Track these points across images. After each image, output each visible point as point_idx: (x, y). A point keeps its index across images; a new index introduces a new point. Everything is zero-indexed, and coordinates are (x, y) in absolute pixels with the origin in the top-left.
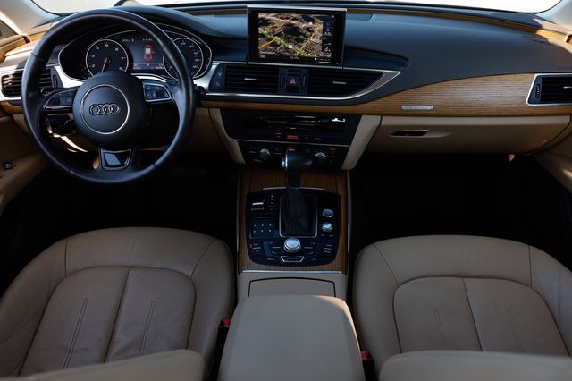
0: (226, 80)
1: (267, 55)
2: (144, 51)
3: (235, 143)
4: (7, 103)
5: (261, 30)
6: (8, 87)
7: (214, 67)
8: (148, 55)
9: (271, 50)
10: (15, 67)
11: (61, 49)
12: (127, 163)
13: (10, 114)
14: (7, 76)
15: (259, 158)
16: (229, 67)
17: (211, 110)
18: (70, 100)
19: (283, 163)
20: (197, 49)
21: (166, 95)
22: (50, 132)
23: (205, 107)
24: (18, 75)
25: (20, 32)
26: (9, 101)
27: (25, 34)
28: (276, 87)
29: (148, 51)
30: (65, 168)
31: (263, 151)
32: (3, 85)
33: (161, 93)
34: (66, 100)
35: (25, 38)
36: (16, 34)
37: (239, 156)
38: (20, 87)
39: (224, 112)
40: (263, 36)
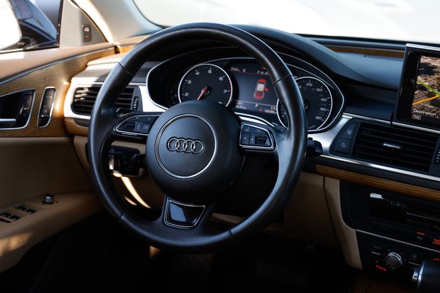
0: (357, 142)
1: (423, 116)
2: (255, 86)
3: (351, 234)
4: (73, 121)
5: (420, 80)
6: (79, 102)
7: (343, 121)
8: (260, 93)
9: (430, 110)
10: (95, 79)
11: (152, 67)
12: (196, 222)
13: (71, 135)
14: (82, 89)
15: (383, 264)
16: (364, 124)
17: (328, 179)
18: (146, 127)
19: (415, 274)
20: (327, 95)
21: (268, 142)
22: (111, 167)
23: (320, 174)
24: (95, 90)
25: (112, 40)
26: (75, 119)
27: (116, 43)
28: (429, 163)
29: (261, 87)
30: (117, 212)
31: (391, 254)
32: (74, 98)
33: (261, 139)
34: (142, 126)
35: (116, 47)
36: (107, 41)
37: (355, 255)
38: (93, 104)
39: (345, 186)
40: (422, 88)
